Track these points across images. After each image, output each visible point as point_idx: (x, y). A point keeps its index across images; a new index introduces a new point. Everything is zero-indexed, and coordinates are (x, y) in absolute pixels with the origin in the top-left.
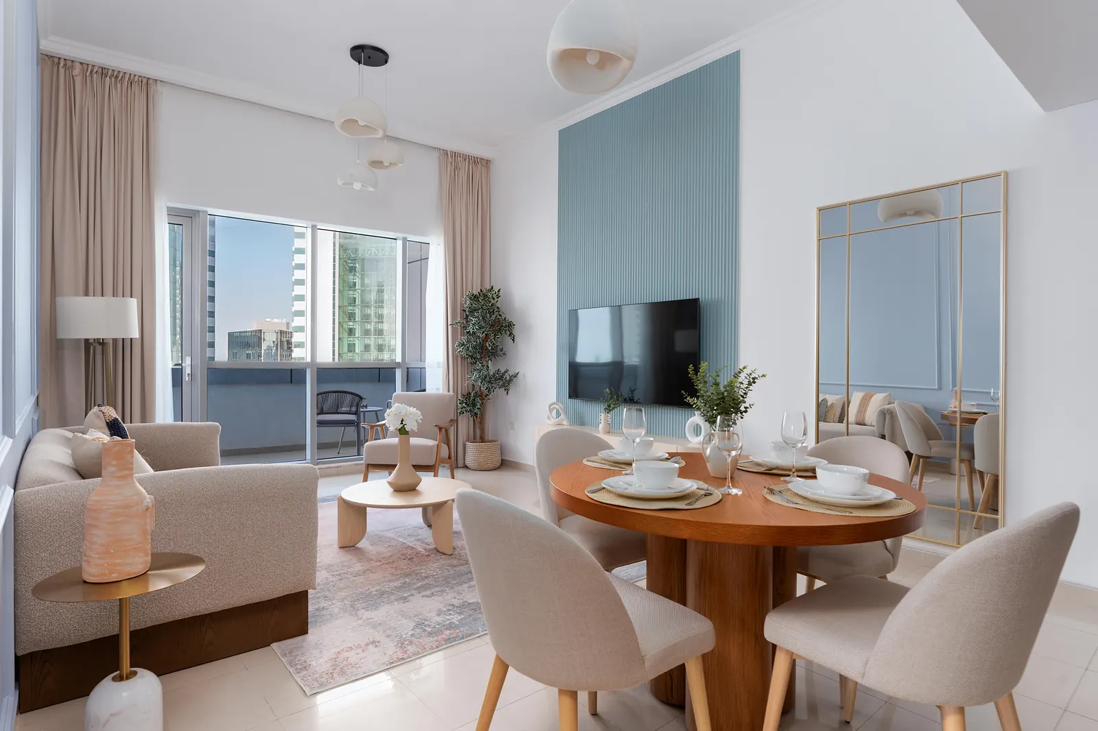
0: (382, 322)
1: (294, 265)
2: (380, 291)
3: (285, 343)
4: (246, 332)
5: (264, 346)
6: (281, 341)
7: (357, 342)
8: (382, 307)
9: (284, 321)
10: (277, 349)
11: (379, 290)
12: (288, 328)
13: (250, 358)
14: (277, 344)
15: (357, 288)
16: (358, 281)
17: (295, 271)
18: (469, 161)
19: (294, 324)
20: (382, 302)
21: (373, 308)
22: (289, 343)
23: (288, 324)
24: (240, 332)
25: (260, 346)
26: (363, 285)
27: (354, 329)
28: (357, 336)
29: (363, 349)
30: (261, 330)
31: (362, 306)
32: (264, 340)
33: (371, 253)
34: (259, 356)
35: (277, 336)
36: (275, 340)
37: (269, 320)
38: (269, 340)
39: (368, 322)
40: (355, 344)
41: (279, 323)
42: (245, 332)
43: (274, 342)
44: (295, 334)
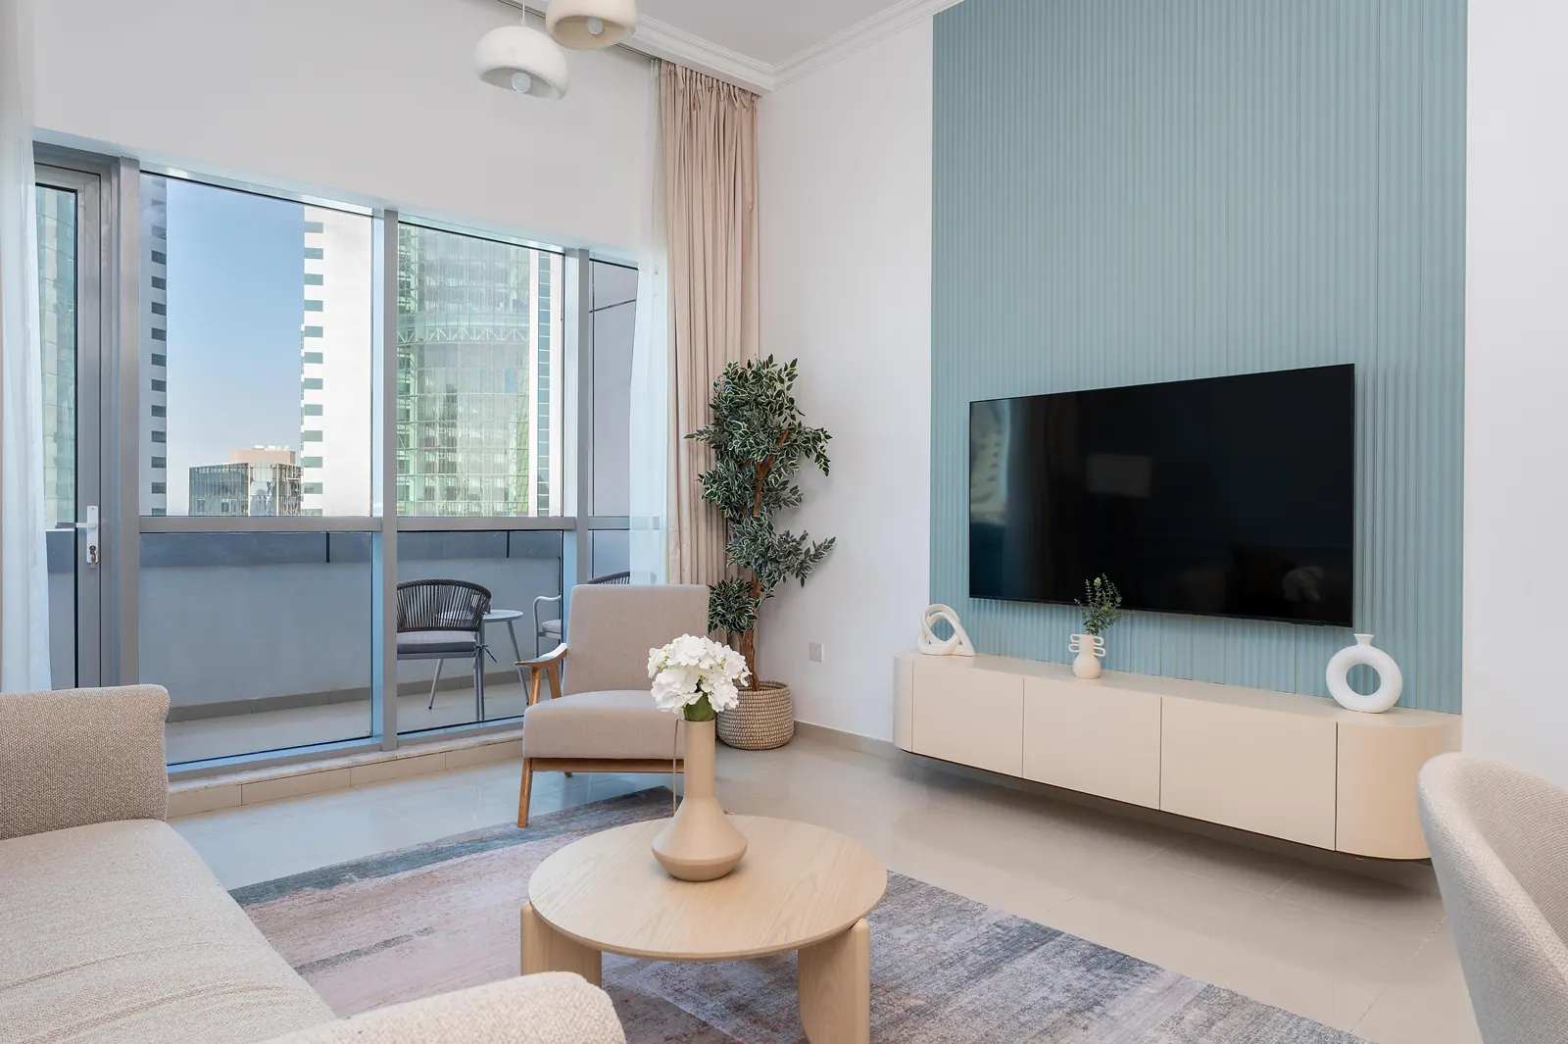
0: (454, 451)
1: (303, 355)
2: (451, 400)
3: (289, 487)
4: (222, 467)
5: (252, 490)
6: (281, 482)
7: (411, 484)
8: (454, 425)
9: (286, 448)
10: (274, 495)
11: (448, 397)
12: (293, 460)
13: (227, 511)
14: (275, 488)
15: (412, 393)
16: (412, 382)
17: (305, 364)
18: (719, 93)
19: (303, 454)
20: (454, 417)
21: (438, 428)
22: (295, 485)
23: (293, 454)
24: (210, 467)
25: (243, 488)
26: (421, 389)
27: (408, 461)
28: (411, 473)
29: (422, 495)
30: (246, 464)
31: (420, 424)
32: (252, 480)
33: (435, 338)
34: (243, 507)
35: (275, 473)
36: (270, 480)
37: (261, 447)
38: (261, 480)
39: (429, 451)
40: (408, 487)
41: (277, 450)
42: (218, 467)
43: (269, 484)
44: (306, 471)
